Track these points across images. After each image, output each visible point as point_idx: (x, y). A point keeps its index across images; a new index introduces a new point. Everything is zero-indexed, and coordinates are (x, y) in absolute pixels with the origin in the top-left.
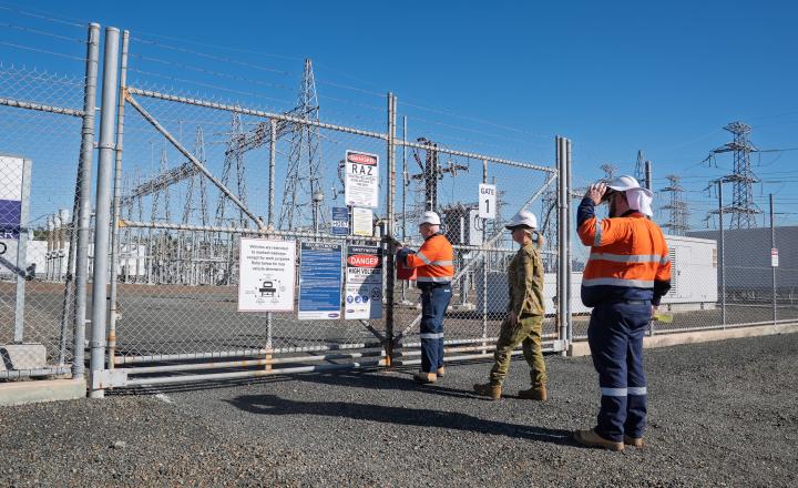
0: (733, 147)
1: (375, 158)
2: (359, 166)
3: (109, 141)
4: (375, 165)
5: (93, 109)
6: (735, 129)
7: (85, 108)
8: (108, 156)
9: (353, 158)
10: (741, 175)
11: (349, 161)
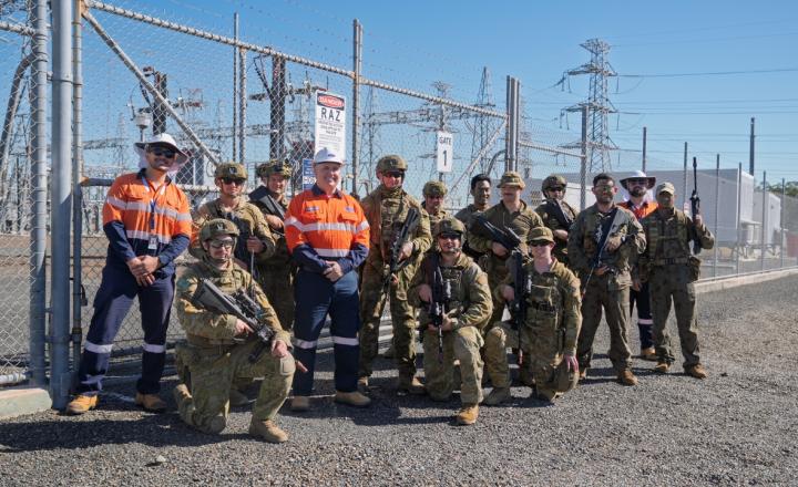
0: (590, 69)
1: (342, 100)
2: (328, 110)
3: (67, 73)
4: (342, 109)
5: (45, 27)
6: (595, 47)
7: (35, 25)
8: (67, 90)
9: (322, 100)
10: (597, 104)
11: (319, 104)
